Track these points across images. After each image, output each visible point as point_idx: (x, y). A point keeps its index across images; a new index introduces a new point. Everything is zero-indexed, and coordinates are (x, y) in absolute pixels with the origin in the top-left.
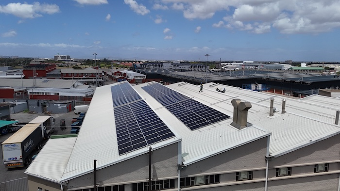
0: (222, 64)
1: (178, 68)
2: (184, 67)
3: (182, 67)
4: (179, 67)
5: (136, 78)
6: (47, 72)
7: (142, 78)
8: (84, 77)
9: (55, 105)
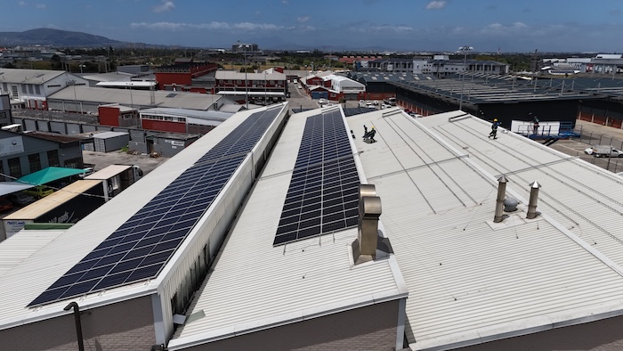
0: (545, 60)
1: (442, 70)
2: (454, 67)
3: (450, 67)
4: (445, 66)
5: (346, 91)
6: (193, 77)
7: (358, 91)
8: (254, 87)
9: (166, 141)
